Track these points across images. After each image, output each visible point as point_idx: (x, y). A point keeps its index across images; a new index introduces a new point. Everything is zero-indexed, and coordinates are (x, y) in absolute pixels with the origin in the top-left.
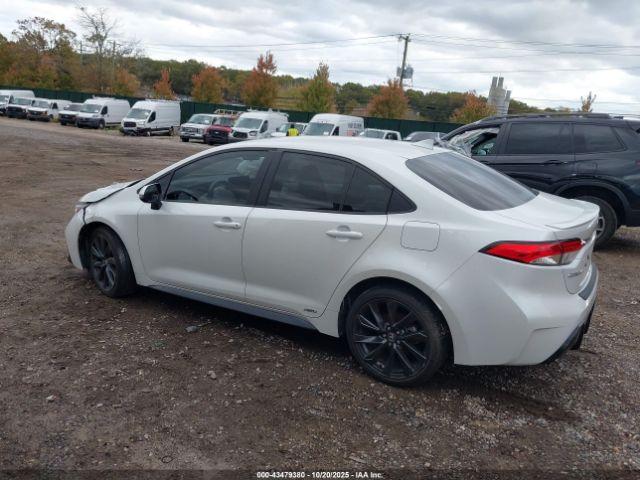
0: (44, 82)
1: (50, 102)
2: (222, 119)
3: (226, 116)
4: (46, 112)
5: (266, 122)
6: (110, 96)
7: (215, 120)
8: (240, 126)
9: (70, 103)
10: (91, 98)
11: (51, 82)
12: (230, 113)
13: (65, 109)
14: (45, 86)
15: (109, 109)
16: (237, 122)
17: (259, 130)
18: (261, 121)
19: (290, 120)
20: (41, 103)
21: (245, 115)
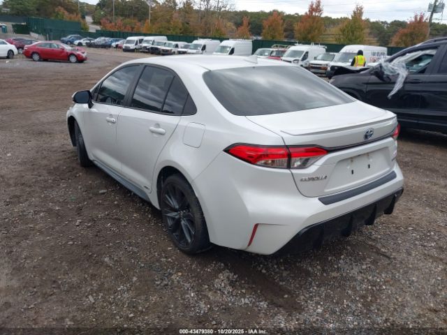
0: (173, 31)
1: (174, 43)
2: (277, 51)
3: (281, 49)
4: (171, 50)
5: (307, 53)
6: (210, 38)
7: (272, 52)
8: (288, 56)
9: (186, 43)
10: (197, 39)
11: (178, 31)
12: (283, 47)
13: (182, 48)
14: (174, 33)
15: (207, 47)
16: (286, 54)
17: (301, 59)
18: (303, 52)
19: (327, 51)
20: (169, 44)
21: (293, 48)
